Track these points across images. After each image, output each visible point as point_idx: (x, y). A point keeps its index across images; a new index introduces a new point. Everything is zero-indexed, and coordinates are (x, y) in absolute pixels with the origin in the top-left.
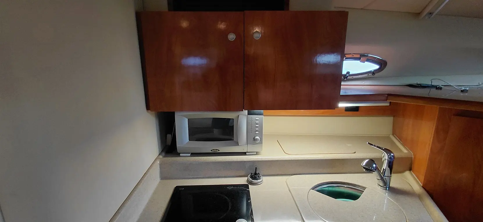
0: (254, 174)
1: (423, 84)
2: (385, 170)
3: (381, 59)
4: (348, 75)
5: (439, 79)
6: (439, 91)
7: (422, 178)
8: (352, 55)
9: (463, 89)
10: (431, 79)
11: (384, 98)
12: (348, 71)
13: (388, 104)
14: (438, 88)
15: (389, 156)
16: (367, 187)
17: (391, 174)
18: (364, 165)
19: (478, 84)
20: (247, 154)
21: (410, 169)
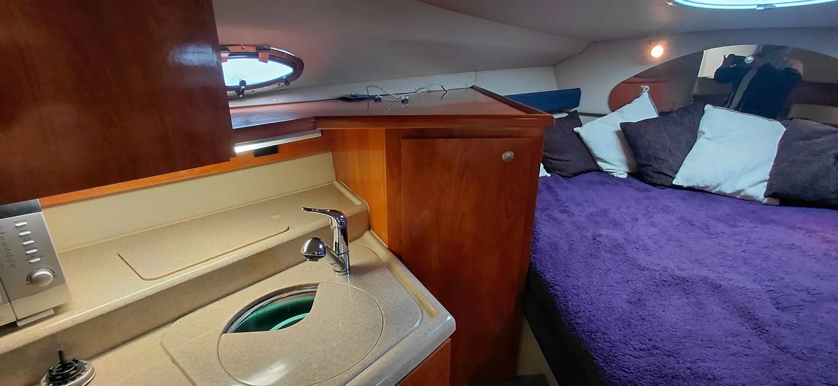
0: (60, 367)
1: (358, 95)
2: (339, 244)
3: (293, 55)
4: (243, 87)
5: (377, 87)
6: (378, 104)
7: (385, 234)
8: (241, 47)
9: (403, 98)
10: (367, 87)
11: (311, 125)
12: (243, 79)
13: (319, 135)
14: (378, 100)
15: (339, 221)
16: (319, 282)
17: (347, 245)
18: (305, 251)
19: (414, 91)
20: (19, 324)
21: (369, 228)
